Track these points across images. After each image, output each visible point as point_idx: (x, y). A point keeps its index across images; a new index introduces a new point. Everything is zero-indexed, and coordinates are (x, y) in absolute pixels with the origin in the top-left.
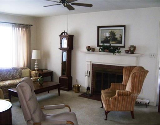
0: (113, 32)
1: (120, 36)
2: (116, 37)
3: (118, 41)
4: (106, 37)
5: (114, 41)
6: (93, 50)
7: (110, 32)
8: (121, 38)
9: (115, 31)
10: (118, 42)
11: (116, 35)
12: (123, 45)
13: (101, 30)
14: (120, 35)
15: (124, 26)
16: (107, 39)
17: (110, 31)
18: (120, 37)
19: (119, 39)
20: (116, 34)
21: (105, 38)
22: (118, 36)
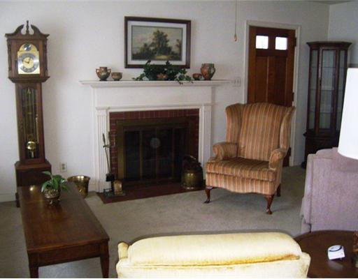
0: (163, 33)
1: (178, 44)
2: (170, 44)
3: (173, 53)
4: (146, 45)
5: (165, 54)
6: (118, 77)
7: (155, 33)
8: (180, 46)
9: (166, 32)
10: (172, 57)
11: (168, 41)
12: (183, 62)
13: (132, 26)
14: (178, 40)
15: (188, 23)
16: (148, 49)
17: (155, 30)
18: (177, 46)
19: (175, 50)
20: (168, 38)
21: (142, 45)
22: (172, 43)
